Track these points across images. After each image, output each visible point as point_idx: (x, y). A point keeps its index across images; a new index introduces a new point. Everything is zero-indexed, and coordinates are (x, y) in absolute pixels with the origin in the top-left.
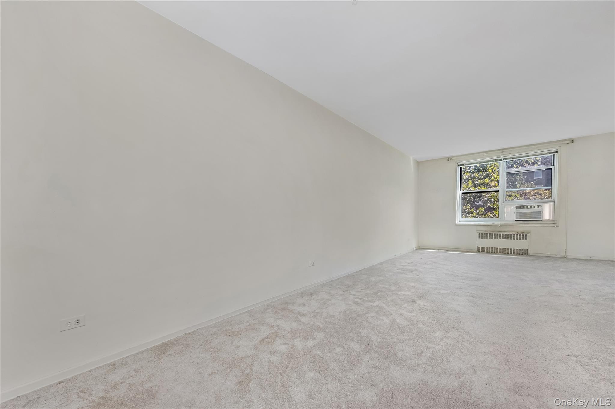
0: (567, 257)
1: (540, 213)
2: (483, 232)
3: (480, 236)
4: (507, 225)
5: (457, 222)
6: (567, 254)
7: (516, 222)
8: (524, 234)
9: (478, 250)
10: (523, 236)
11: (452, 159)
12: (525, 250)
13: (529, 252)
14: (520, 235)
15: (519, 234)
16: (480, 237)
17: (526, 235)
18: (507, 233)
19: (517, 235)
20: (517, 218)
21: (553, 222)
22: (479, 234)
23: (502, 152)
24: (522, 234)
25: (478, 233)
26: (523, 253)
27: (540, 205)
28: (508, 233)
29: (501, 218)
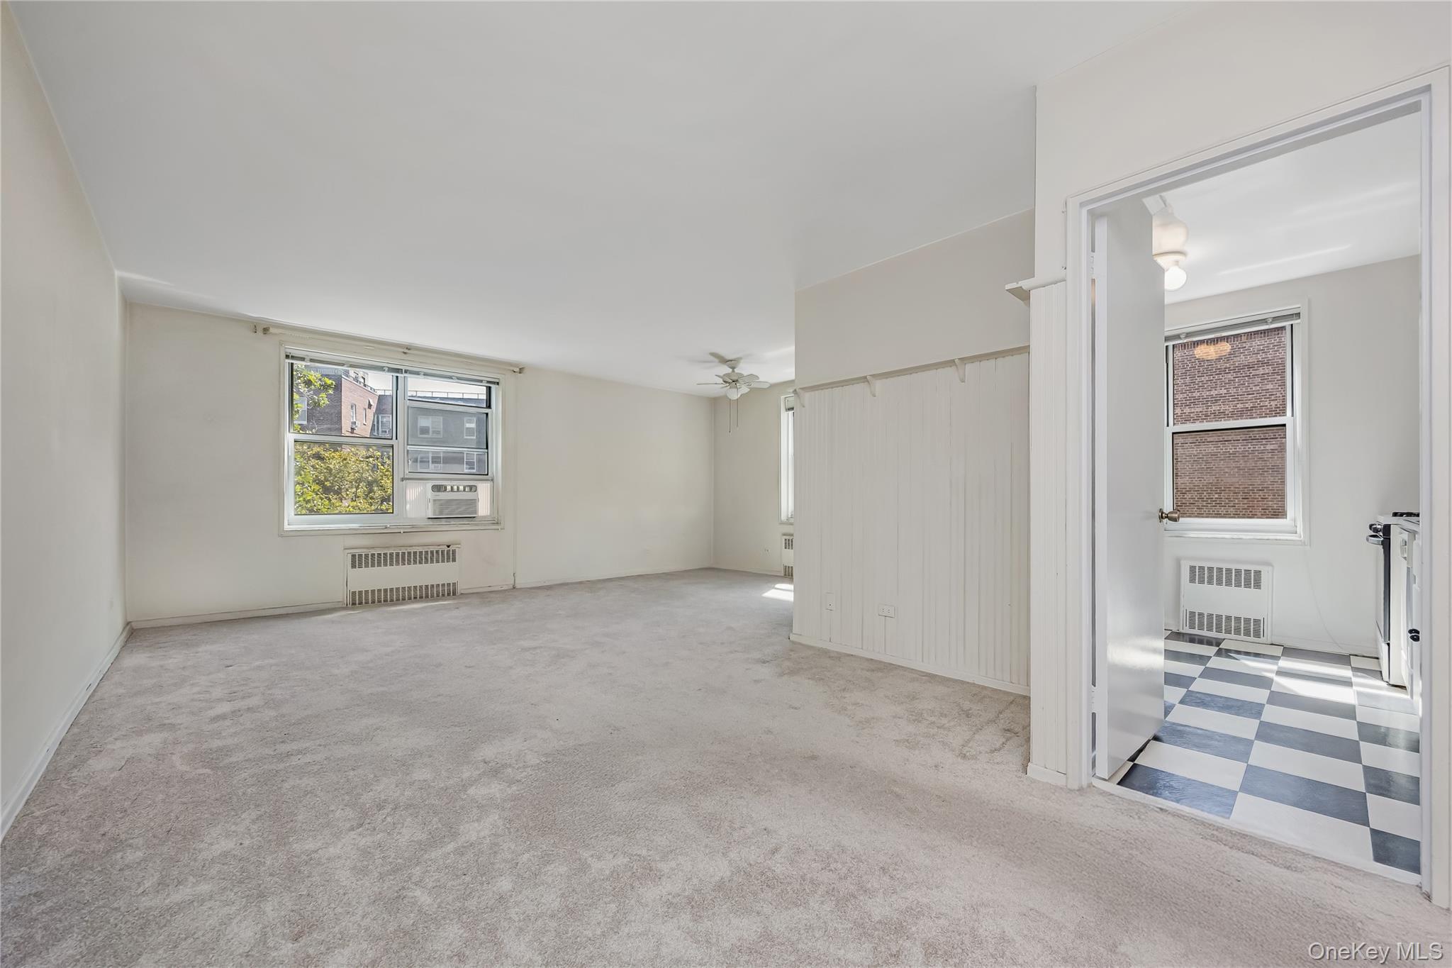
0: (518, 586)
1: (473, 503)
2: (363, 552)
3: (357, 561)
4: (414, 530)
5: (287, 527)
6: (517, 582)
7: (431, 522)
8: (451, 548)
9: (350, 600)
10: (448, 554)
11: (272, 330)
12: (454, 584)
13: (460, 589)
14: (443, 552)
15: (440, 548)
16: (353, 566)
17: (454, 552)
18: (418, 549)
19: (437, 552)
20: (434, 514)
21: (495, 522)
22: (354, 556)
23: (405, 353)
24: (446, 549)
25: (350, 556)
26: (450, 592)
27: (474, 486)
28: (421, 549)
29: (398, 515)
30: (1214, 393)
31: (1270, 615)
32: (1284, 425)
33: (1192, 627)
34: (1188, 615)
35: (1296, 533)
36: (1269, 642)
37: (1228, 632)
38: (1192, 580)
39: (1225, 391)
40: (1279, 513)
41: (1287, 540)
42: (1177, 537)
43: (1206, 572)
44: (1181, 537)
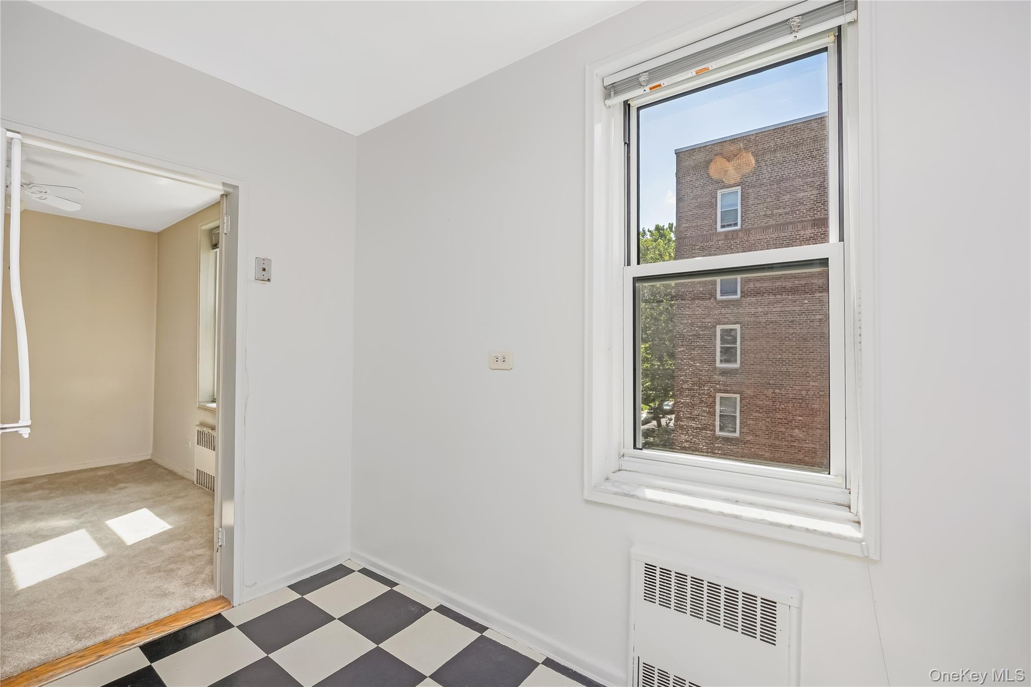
34: (640, 669)
38: (649, 598)
41: (829, 535)
42: (626, 495)
43: (673, 583)
44: (633, 496)
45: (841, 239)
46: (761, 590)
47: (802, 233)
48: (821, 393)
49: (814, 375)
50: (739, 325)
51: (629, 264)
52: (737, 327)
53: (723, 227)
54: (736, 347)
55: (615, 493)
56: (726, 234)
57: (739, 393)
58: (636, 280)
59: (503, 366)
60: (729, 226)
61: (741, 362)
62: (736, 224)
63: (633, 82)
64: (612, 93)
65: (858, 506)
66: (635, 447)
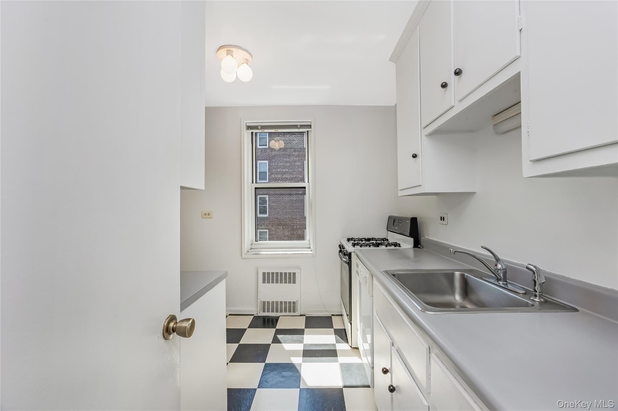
30: (284, 170)
31: (299, 299)
32: (305, 188)
33: (264, 311)
34: (262, 303)
35: (310, 248)
36: (299, 315)
37: (281, 311)
38: (264, 282)
39: (287, 170)
40: (302, 237)
41: (306, 254)
42: (256, 254)
43: (271, 276)
44: (258, 254)
45: (308, 182)
46: (292, 271)
47: (294, 153)
48: (302, 227)
49: (299, 219)
50: (268, 196)
51: (253, 183)
52: (267, 196)
53: (260, 145)
54: (266, 206)
55: (253, 254)
56: (262, 149)
57: (268, 229)
58: (256, 188)
59: (209, 217)
60: (263, 145)
61: (269, 213)
62: (266, 145)
63: (256, 127)
64: (249, 129)
65: (312, 247)
66: (256, 241)
